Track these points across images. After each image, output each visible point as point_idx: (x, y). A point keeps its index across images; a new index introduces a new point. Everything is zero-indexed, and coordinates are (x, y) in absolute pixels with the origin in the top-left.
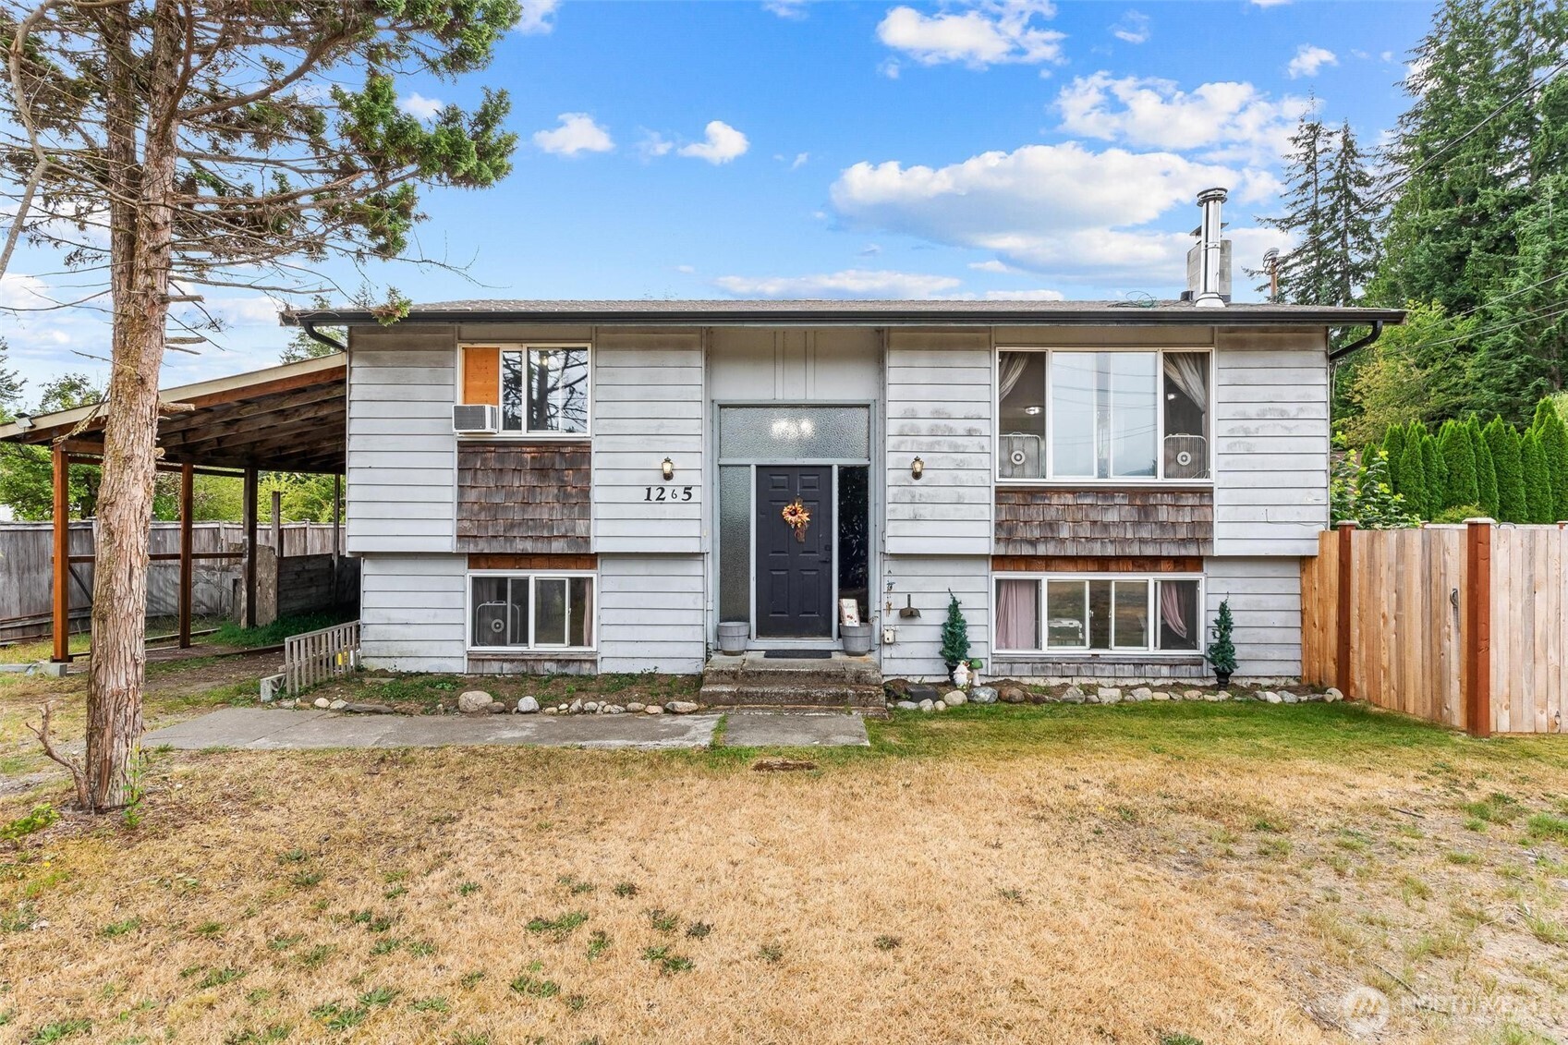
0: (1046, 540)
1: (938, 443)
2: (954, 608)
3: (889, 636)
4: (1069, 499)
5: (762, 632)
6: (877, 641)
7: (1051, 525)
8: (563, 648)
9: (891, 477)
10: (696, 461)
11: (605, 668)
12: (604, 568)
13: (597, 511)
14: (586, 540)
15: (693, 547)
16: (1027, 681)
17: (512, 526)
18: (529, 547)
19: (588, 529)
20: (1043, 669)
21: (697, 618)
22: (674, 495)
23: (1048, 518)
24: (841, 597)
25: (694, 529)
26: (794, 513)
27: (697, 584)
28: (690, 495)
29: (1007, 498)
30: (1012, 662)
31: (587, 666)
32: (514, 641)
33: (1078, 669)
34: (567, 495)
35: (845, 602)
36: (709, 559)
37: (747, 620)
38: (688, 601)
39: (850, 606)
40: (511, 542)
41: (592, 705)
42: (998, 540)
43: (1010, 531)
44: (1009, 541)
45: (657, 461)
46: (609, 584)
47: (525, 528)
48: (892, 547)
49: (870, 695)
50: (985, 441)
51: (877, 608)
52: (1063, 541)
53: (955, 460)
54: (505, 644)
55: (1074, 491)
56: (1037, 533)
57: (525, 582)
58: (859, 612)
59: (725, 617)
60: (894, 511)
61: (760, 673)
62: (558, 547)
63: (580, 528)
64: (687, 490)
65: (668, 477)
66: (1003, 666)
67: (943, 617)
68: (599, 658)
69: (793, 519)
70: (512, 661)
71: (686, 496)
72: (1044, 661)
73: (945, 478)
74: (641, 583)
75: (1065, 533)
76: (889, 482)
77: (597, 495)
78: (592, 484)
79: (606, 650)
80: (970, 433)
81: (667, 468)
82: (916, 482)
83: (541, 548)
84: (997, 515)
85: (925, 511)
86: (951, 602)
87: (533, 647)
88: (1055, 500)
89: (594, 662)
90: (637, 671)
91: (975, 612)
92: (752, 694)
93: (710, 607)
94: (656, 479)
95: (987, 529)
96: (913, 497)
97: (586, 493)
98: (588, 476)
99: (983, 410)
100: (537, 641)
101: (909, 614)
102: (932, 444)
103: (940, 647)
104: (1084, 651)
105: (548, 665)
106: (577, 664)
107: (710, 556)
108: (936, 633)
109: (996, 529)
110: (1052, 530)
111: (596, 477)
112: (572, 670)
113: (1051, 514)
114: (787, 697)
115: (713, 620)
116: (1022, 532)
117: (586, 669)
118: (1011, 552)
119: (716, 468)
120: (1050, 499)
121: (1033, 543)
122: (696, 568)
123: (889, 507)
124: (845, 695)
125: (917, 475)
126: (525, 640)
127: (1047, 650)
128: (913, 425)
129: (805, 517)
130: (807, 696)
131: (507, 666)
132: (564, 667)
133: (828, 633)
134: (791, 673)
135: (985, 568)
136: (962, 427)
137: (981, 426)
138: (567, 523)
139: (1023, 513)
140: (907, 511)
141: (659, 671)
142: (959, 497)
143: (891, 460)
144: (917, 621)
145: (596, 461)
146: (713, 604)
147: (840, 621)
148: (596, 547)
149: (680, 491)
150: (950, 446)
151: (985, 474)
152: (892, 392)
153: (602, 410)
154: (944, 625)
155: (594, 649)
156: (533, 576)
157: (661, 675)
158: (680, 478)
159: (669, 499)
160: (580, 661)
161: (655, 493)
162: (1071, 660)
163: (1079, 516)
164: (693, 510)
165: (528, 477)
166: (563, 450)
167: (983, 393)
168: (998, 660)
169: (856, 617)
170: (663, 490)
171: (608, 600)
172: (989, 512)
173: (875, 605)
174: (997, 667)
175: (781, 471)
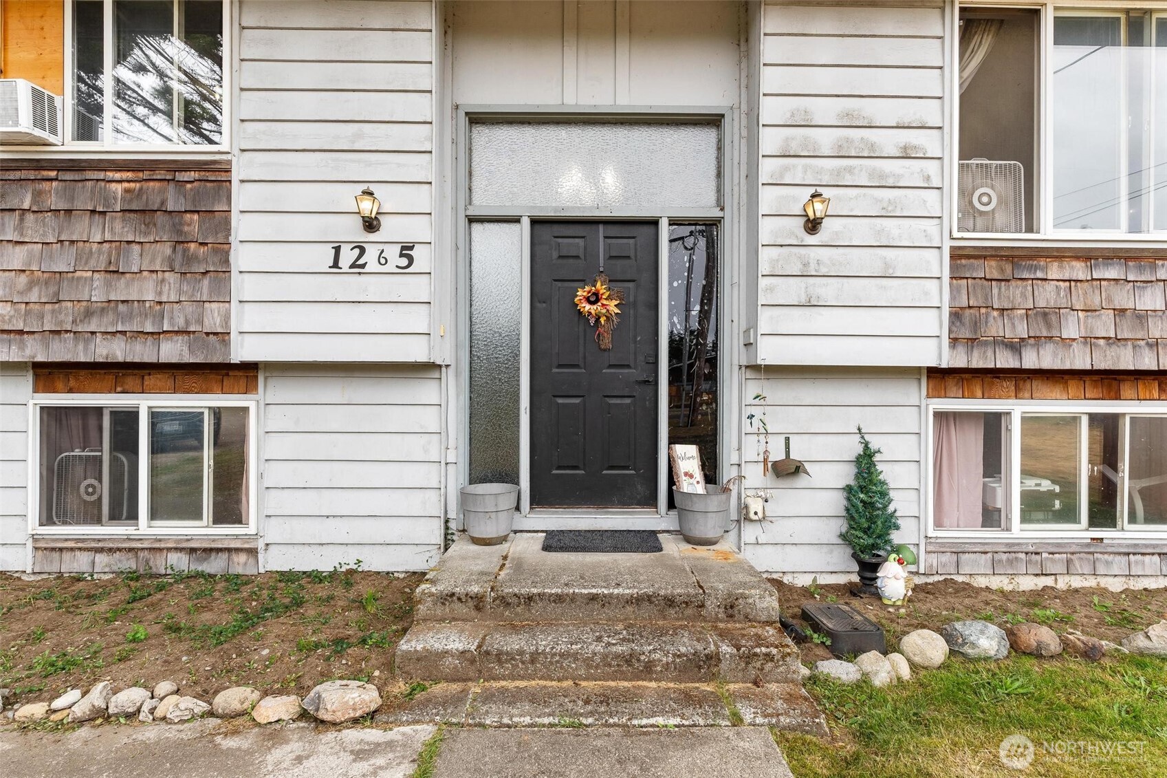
0: (1037, 341)
1: (850, 170)
2: (866, 461)
3: (755, 506)
4: (1078, 270)
5: (541, 498)
6: (734, 516)
7: (1046, 315)
8: (201, 529)
9: (767, 229)
10: (421, 199)
11: (274, 561)
12: (271, 391)
13: (241, 286)
14: (223, 337)
15: (416, 352)
16: (981, 582)
17: (88, 314)
18: (118, 351)
19: (227, 318)
20: (1010, 562)
21: (431, 476)
22: (382, 259)
23: (1041, 303)
24: (673, 440)
25: (417, 319)
26: (594, 299)
27: (429, 419)
28: (411, 260)
29: (972, 268)
30: (958, 551)
31: (242, 558)
32: (115, 517)
33: (1069, 562)
34: (189, 259)
35: (680, 449)
36: (449, 377)
37: (513, 478)
38: (415, 447)
39: (688, 457)
40: (87, 342)
41: (130, 697)
42: (954, 342)
43: (976, 325)
44: (972, 342)
45: (346, 197)
46: (278, 418)
47: (111, 316)
48: (770, 352)
49: (769, 657)
50: (932, 167)
51: (735, 460)
52: (1067, 342)
53: (877, 200)
54: (98, 521)
55: (1089, 256)
56: (1022, 330)
57: (132, 416)
58: (703, 467)
59: (477, 476)
60: (771, 289)
61: (530, 598)
62: (171, 351)
63: (212, 321)
64: (406, 250)
65: (371, 225)
66: (945, 558)
67: (845, 475)
68: (260, 545)
69: (593, 309)
70: (111, 550)
71: (404, 262)
72: (1012, 549)
73: (861, 231)
74: (336, 418)
75: (1071, 329)
76: (764, 238)
77: (241, 258)
78: (232, 239)
79: (273, 532)
80: (906, 155)
81: (367, 206)
82: (811, 239)
83: (142, 353)
84: (953, 298)
85: (827, 290)
86: (860, 449)
87: (145, 527)
88: (1054, 271)
89: (253, 552)
90: (326, 567)
91: (897, 467)
92: (511, 656)
93: (451, 457)
94: (352, 230)
95: (935, 323)
96: (806, 265)
97: (222, 253)
98: (223, 224)
99: (929, 112)
100: (154, 515)
101: (787, 470)
102: (839, 172)
103: (842, 526)
104: (1078, 532)
105: (173, 558)
106: (225, 556)
107: (451, 371)
108: (835, 503)
109: (952, 323)
110: (1049, 326)
111: (241, 227)
112: (214, 566)
113: (1047, 296)
114: (588, 662)
115: (457, 477)
116: (996, 327)
117: (240, 565)
118: (977, 362)
119: (463, 222)
120: (1045, 269)
121: (1015, 347)
122: (426, 390)
123: (763, 282)
124: (713, 659)
125: (813, 225)
126: (133, 516)
127: (1019, 531)
128: (806, 138)
129: (613, 307)
130: (629, 659)
131: (101, 559)
132: (201, 560)
133: (650, 501)
134: (593, 598)
135: (914, 393)
136: (889, 141)
137: (927, 141)
138: (190, 308)
139: (999, 295)
140: (793, 290)
141: (364, 567)
142: (886, 265)
143: (768, 199)
144: (802, 481)
145: (242, 197)
146: (457, 451)
147: (672, 481)
148: (241, 351)
149: (393, 252)
150: (871, 176)
151: (931, 226)
152: (770, 79)
153: (253, 105)
154: (848, 489)
155: (251, 529)
156: (144, 404)
157: (367, 574)
158: (391, 229)
159: (372, 266)
160: (229, 550)
161: (348, 256)
162: (1056, 548)
163: (1095, 301)
164: (415, 287)
165: (118, 225)
166: (181, 176)
167: (928, 82)
168: (937, 547)
169: (698, 475)
170: (362, 251)
171: (278, 447)
172: (939, 294)
173: (728, 454)
174: (933, 559)
175: (571, 230)
